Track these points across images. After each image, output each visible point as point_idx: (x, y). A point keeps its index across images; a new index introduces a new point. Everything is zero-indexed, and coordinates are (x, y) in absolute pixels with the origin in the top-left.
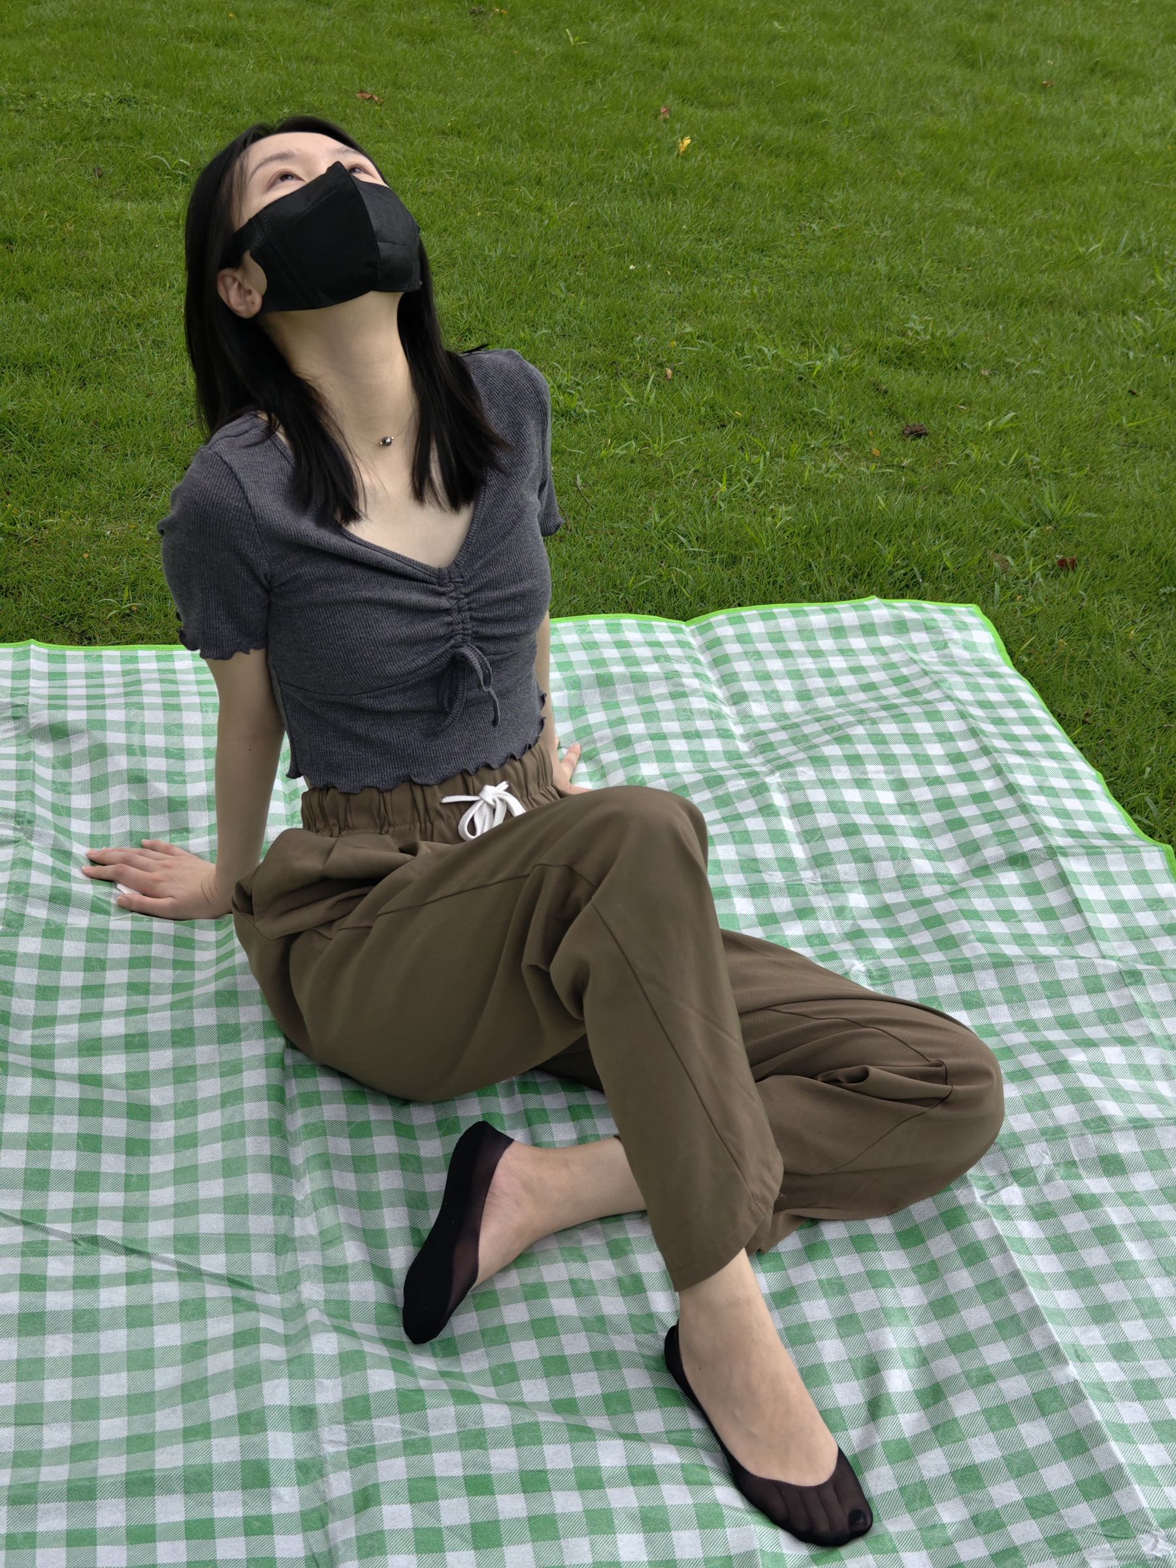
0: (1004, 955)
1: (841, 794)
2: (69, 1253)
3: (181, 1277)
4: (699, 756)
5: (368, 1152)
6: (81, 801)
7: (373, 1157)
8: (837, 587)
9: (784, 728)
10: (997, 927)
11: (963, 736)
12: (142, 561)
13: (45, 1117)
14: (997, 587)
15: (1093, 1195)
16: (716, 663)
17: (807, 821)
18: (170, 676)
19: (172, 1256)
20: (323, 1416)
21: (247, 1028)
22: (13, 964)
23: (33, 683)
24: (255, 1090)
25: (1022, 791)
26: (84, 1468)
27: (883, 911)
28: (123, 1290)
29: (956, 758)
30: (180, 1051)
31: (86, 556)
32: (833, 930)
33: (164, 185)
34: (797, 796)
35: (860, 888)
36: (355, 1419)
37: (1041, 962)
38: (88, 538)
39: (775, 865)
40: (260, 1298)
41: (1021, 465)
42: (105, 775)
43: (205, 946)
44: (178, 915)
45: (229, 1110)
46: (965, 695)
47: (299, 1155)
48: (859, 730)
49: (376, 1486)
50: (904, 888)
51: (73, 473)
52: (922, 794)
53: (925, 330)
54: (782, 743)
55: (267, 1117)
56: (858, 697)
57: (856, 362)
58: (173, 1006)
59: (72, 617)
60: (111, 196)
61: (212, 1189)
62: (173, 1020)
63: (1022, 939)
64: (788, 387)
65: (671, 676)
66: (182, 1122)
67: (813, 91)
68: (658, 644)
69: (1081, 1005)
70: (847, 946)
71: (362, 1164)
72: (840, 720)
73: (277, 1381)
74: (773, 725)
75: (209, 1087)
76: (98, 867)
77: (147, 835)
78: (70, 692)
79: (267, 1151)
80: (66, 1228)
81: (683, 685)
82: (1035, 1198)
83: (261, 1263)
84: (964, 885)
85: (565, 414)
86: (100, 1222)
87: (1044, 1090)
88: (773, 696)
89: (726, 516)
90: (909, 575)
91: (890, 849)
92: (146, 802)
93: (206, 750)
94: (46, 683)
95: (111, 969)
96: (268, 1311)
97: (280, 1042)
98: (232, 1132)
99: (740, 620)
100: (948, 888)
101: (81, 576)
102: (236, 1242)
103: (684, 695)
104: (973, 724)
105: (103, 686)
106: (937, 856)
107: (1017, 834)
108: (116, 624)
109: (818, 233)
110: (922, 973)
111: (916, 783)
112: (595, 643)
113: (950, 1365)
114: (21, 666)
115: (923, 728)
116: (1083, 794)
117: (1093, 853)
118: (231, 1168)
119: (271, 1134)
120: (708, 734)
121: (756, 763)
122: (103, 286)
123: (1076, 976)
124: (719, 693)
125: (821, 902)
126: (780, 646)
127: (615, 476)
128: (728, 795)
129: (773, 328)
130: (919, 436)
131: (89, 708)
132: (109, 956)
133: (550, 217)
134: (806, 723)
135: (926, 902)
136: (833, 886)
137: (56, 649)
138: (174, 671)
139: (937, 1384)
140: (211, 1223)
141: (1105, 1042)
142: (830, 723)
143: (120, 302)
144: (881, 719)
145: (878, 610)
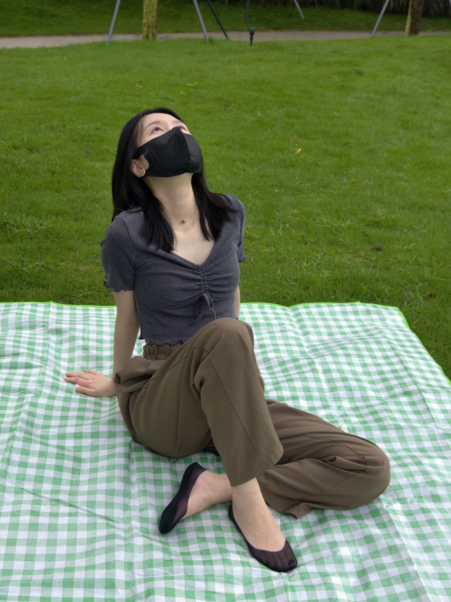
0: (400, 425)
1: (342, 367)
2: (49, 505)
3: (88, 515)
4: (290, 352)
5: (159, 479)
6: (65, 355)
7: (161, 481)
8: (345, 299)
9: (322, 344)
10: (398, 416)
11: (389, 350)
12: (93, 279)
13: (44, 458)
14: (405, 302)
15: (428, 509)
16: (299, 321)
17: (329, 375)
18: (100, 316)
19: (85, 508)
20: (136, 565)
21: (118, 433)
22: (37, 407)
23: (51, 316)
24: (120, 454)
25: (410, 370)
26: (48, 576)
27: (356, 409)
28: (67, 518)
29: (386, 357)
30: (94, 440)
31: (73, 276)
32: (336, 414)
33: (110, 157)
34: (326, 367)
35: (347, 400)
36: (147, 567)
37: (413, 428)
38: (74, 270)
39: (316, 390)
40: (116, 525)
41: (416, 261)
42: (74, 347)
43: (106, 406)
44: (97, 395)
45: (110, 460)
46: (391, 337)
47: (134, 478)
48: (350, 346)
49: (153, 589)
50: (364, 401)
51: (71, 249)
52: (373, 369)
53: (384, 215)
54: (321, 349)
55: (123, 463)
56: (351, 336)
57: (357, 225)
58: (92, 424)
59: (67, 296)
60: (91, 160)
61: (102, 486)
62: (92, 429)
63: (407, 420)
64: (331, 232)
65: (281, 325)
66: (93, 464)
67: (347, 135)
68: (277, 314)
69: (427, 444)
70: (341, 419)
71: (157, 482)
72: (343, 342)
73: (120, 552)
74: (319, 343)
75: (103, 453)
76: (69, 378)
77: (88, 368)
78: (63, 319)
79: (123, 475)
80: (48, 496)
81: (285, 328)
82: (406, 509)
83: (118, 513)
84: (386, 401)
85: (248, 238)
86: (60, 495)
87: (412, 470)
88: (319, 334)
89: (305, 273)
90: (373, 296)
91: (359, 387)
92: (88, 357)
93: (111, 340)
94: (55, 316)
95: (71, 411)
96: (119, 529)
97: (130, 439)
98: (110, 468)
99: (308, 307)
100: (380, 402)
101: (71, 282)
102: (109, 505)
103: (286, 331)
104: (393, 346)
105: (76, 318)
106: (377, 391)
107: (407, 384)
108: (82, 299)
109: (346, 182)
110: (368, 429)
111: (371, 365)
112: (254, 312)
113: (370, 563)
114: (47, 310)
115: (374, 346)
116: (433, 372)
117: (435, 392)
118: (109, 480)
119: (124, 469)
120: (294, 345)
121: (311, 355)
122: (86, 189)
123: (426, 434)
124: (299, 332)
125: (333, 404)
126: (323, 317)
127: (266, 258)
128: (300, 365)
129: (327, 212)
130: (379, 250)
131: (70, 324)
132: (71, 407)
133: (248, 173)
134: (330, 343)
135: (372, 406)
136: (337, 399)
137: (60, 305)
138: (101, 314)
139: (365, 569)
140: (101, 498)
141: (436, 457)
142: (340, 343)
143: (92, 195)
144: (359, 343)
145: (360, 306)
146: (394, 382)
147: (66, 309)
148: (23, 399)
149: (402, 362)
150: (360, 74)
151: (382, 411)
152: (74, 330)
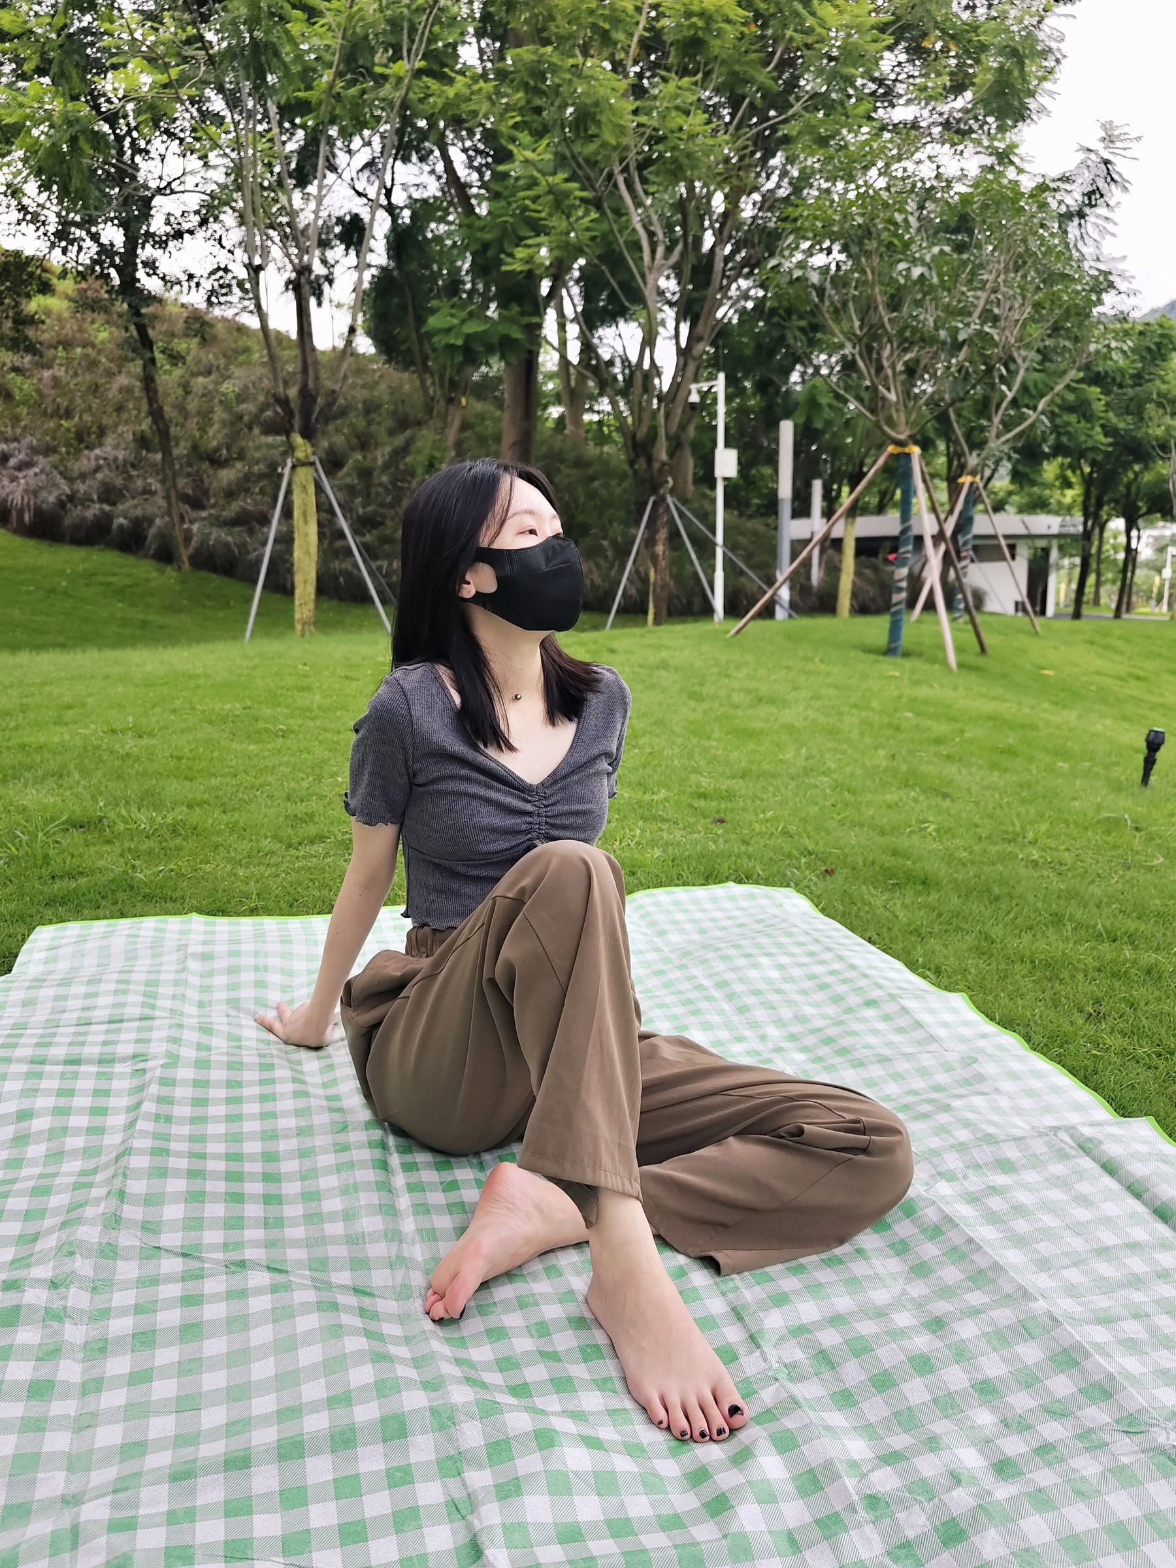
0: (883, 1055)
1: (745, 974)
2: (222, 1275)
3: (316, 1287)
10: (872, 1040)
11: (811, 943)
13: (199, 1182)
15: (1000, 1186)
17: (727, 990)
19: (307, 1273)
22: (175, 1085)
23: (193, 936)
24: (363, 1162)
26: (239, 1441)
28: (268, 1297)
30: (302, 1139)
31: (227, 882)
39: (713, 1013)
40: (379, 1305)
45: (344, 1175)
46: (804, 926)
47: (403, 1203)
48: (745, 943)
49: (506, 1439)
50: (801, 1023)
53: (709, 786)
55: (375, 1179)
57: (676, 797)
61: (335, 1229)
66: (306, 1182)
75: (326, 1160)
78: (217, 939)
79: (377, 1201)
80: (220, 1256)
82: (961, 1190)
83: (380, 1277)
84: (840, 1019)
86: (245, 1250)
87: (941, 1122)
91: (785, 1001)
94: (202, 935)
95: (246, 1087)
98: (346, 1190)
99: (653, 895)
100: (831, 1021)
101: (224, 891)
102: (358, 1263)
105: (239, 929)
114: (186, 926)
118: (348, 1215)
119: (379, 1190)
123: (933, 1062)
126: (681, 907)
130: (723, 822)
131: (229, 945)
132: (244, 1079)
136: (754, 1024)
137: (210, 918)
140: (337, 1252)
141: (970, 1095)
145: (736, 889)
147: (222, 924)
148: (143, 1072)
149: (840, 958)
151: (841, 1036)
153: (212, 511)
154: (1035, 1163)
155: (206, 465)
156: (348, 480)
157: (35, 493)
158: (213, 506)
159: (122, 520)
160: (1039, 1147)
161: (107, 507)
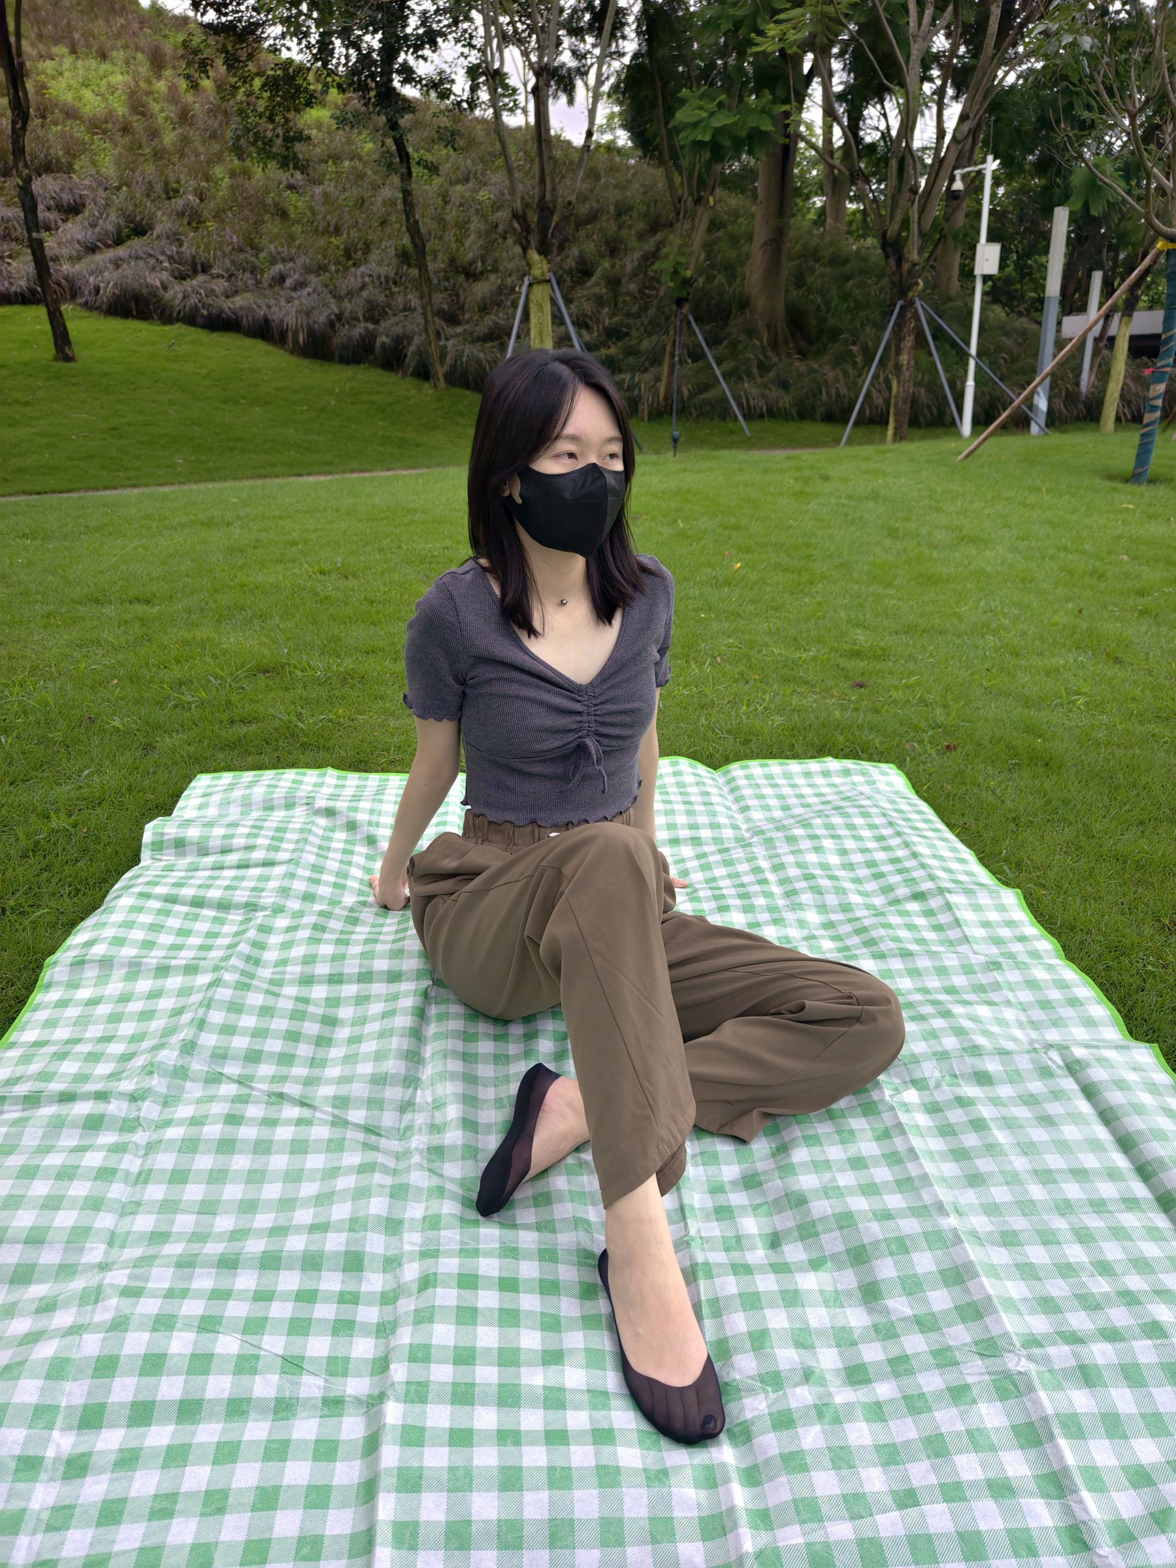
0: (908, 950)
1: (804, 857)
2: (262, 1103)
3: (333, 1124)
5: (473, 1051)
8: (808, 754)
9: (772, 824)
10: (903, 934)
11: (884, 826)
13: (267, 1019)
14: (907, 758)
15: (969, 1098)
16: (733, 790)
17: (782, 873)
19: (330, 1110)
20: (408, 1225)
21: (408, 973)
22: (269, 933)
23: (324, 789)
24: (405, 1009)
25: (922, 857)
27: (829, 925)
28: (293, 1129)
29: (880, 838)
30: (362, 986)
31: (375, 734)
32: (796, 934)
34: (776, 860)
35: (815, 910)
36: (429, 1230)
37: (933, 955)
38: (379, 726)
39: (761, 896)
40: (384, 1143)
45: (386, 1021)
46: (886, 806)
47: (428, 1051)
48: (818, 821)
49: (435, 1274)
50: (843, 911)
52: (857, 858)
53: (867, 641)
54: (769, 831)
55: (409, 1025)
56: (819, 808)
57: (826, 656)
58: (363, 955)
59: (361, 762)
61: (366, 1068)
62: (361, 966)
63: (921, 941)
64: (786, 666)
65: (705, 794)
66: (355, 1028)
69: (959, 980)
71: (469, 1058)
72: (806, 817)
73: (381, 1198)
74: (765, 822)
78: (343, 794)
79: (406, 1047)
80: (266, 1087)
81: (711, 799)
82: (927, 1099)
83: (389, 1119)
84: (883, 910)
86: (288, 1084)
87: (935, 1028)
88: (767, 808)
89: (745, 722)
90: (855, 750)
91: (835, 888)
94: (331, 789)
95: (328, 932)
96: (386, 1152)
97: (428, 982)
98: (383, 1034)
99: (748, 767)
100: (872, 912)
101: (371, 743)
102: (374, 1103)
103: (711, 804)
104: (891, 820)
105: (363, 792)
106: (866, 894)
107: (918, 881)
108: (385, 765)
109: (808, 603)
111: (854, 851)
115: (858, 821)
116: (962, 861)
117: (968, 892)
118: (379, 1056)
119: (411, 1036)
120: (725, 827)
123: (957, 963)
124: (734, 807)
125: (789, 916)
126: (772, 781)
129: (780, 641)
130: (862, 687)
131: (351, 801)
132: (329, 926)
134: (784, 820)
135: (858, 919)
136: (797, 907)
137: (344, 773)
140: (360, 1090)
141: (977, 1003)
142: (800, 819)
144: (832, 816)
145: (832, 764)
146: (895, 879)
147: (353, 779)
148: (250, 920)
149: (907, 845)
150: (826, 478)
151: (874, 926)
152: (356, 810)
153: (467, 327)
154: (1015, 1077)
155: (462, 278)
156: (596, 290)
157: (308, 314)
158: (468, 322)
159: (384, 339)
160: (1024, 1063)
161: (371, 326)
